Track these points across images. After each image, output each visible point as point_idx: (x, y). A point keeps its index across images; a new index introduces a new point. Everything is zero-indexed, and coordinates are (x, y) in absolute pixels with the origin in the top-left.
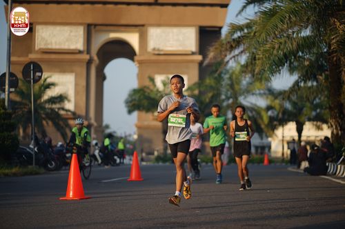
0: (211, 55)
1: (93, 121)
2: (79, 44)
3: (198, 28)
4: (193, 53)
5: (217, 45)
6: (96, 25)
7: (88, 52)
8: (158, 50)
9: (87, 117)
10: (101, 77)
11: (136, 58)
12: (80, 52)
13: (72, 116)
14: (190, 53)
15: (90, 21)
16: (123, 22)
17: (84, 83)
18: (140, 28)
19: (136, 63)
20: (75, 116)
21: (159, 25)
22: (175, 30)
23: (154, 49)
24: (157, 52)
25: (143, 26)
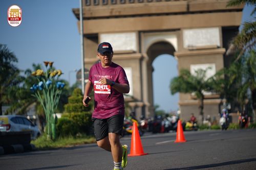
0: (232, 46)
1: (147, 103)
2: (133, 46)
3: (221, 29)
4: (218, 47)
5: (236, 39)
6: (145, 32)
7: (140, 51)
8: (192, 46)
9: (142, 101)
10: (151, 70)
11: (176, 54)
12: (134, 52)
13: (131, 99)
14: (216, 47)
15: (140, 28)
16: (165, 27)
17: (138, 74)
18: (176, 31)
19: (176, 58)
20: (134, 100)
21: (191, 28)
22: (204, 31)
23: (189, 46)
24: (191, 48)
25: (179, 29)
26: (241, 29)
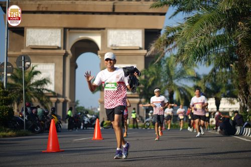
0: (153, 48)
1: (68, 99)
2: (58, 42)
3: (144, 31)
4: (140, 49)
5: (157, 42)
6: (70, 29)
7: (65, 48)
8: (115, 46)
9: (63, 96)
10: (74, 66)
11: (99, 52)
12: (59, 48)
13: (52, 95)
14: (138, 48)
15: (66, 25)
16: (90, 26)
17: (61, 71)
18: (100, 30)
19: (99, 56)
20: (55, 95)
21: (115, 28)
22: (127, 32)
23: (112, 46)
24: (114, 48)
25: (104, 29)
26: (162, 32)
